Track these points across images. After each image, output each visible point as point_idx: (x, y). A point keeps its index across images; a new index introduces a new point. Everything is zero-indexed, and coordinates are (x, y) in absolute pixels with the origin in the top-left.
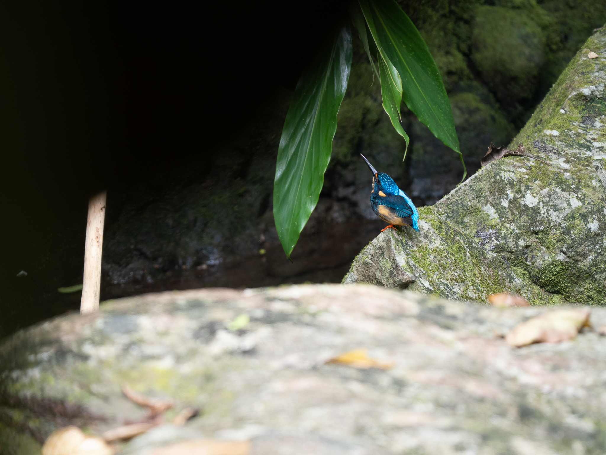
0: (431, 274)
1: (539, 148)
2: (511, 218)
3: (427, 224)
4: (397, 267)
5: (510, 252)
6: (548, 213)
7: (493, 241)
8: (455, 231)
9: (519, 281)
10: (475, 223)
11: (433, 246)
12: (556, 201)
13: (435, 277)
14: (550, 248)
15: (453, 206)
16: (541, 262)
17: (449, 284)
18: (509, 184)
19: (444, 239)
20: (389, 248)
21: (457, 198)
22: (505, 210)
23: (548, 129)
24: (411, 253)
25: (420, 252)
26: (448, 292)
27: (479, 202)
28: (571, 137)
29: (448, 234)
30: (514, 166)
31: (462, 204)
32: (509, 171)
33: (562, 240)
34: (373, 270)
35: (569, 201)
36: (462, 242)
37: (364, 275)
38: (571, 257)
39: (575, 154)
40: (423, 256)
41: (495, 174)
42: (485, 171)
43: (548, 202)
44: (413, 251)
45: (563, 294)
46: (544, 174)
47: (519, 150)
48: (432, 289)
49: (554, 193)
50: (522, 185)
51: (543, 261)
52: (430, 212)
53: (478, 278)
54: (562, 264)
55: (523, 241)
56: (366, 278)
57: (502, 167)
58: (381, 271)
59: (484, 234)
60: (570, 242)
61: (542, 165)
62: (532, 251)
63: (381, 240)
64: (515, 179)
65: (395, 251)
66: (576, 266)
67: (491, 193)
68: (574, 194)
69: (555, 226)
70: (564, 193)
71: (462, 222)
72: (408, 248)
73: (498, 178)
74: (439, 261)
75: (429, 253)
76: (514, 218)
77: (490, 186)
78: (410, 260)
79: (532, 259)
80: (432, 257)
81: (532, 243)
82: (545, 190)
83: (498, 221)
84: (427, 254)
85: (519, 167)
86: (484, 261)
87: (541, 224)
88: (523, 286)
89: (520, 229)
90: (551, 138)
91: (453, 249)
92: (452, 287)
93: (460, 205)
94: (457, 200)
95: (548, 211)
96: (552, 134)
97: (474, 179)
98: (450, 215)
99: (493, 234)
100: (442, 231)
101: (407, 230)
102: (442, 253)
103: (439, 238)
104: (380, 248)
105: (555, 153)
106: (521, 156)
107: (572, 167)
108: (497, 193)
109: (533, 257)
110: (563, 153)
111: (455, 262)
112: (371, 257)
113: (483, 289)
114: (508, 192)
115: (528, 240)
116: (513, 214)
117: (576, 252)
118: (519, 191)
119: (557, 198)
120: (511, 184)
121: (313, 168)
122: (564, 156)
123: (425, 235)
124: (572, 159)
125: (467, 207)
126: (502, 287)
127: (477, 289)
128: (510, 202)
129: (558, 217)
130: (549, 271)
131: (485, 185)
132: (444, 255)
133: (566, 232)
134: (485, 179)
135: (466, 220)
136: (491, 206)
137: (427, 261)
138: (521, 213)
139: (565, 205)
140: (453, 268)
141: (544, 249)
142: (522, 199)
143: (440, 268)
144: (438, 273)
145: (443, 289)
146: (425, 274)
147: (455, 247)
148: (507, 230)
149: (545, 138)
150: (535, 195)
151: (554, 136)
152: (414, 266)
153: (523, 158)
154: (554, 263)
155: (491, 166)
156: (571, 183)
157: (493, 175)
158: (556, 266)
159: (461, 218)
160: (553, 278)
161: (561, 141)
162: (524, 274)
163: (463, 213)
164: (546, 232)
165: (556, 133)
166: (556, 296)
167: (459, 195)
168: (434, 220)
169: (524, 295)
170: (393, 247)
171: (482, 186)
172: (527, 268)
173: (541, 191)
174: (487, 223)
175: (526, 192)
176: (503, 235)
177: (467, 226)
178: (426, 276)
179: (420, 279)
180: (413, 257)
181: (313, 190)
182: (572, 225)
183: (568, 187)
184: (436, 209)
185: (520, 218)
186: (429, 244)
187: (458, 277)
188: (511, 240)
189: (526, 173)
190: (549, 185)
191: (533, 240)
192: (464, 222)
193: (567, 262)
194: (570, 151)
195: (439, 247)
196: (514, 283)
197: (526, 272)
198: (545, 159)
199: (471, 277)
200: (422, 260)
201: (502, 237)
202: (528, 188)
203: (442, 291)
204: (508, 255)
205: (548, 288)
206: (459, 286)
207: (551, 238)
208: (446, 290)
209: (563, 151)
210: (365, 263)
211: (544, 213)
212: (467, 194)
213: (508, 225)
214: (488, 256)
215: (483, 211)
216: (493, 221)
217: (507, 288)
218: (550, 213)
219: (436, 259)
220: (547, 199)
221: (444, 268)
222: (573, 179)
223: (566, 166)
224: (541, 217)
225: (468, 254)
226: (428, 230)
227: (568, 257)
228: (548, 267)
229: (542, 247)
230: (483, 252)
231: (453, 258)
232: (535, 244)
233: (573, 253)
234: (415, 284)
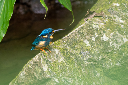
0: (59, 74)
1: (110, 13)
2: (96, 46)
3: (58, 51)
4: (43, 71)
5: (95, 61)
6: (113, 44)
7: (88, 56)
8: (70, 53)
9: (98, 75)
10: (80, 48)
11: (60, 61)
12: (117, 39)
13: (60, 76)
14: (113, 60)
15: (70, 40)
16: (109, 66)
17: (67, 79)
18: (96, 30)
19: (65, 57)
20: (40, 62)
21: (72, 36)
22: (93, 42)
23: (115, 3)
24: (50, 65)
25: (54, 64)
26: (66, 83)
27: (82, 39)
28: (125, 7)
29: (67, 55)
30: (99, 22)
31: (74, 39)
32: (96, 24)
33: (119, 56)
34: (33, 71)
35: (123, 39)
36: (73, 58)
37: (28, 73)
38: (123, 64)
39: (126, 16)
40: (55, 66)
41: (90, 25)
42: (85, 24)
43: (113, 39)
44: (51, 64)
45: (118, 80)
46: (112, 26)
47: (101, 14)
48: (59, 83)
49: (116, 35)
50: (102, 31)
51: (110, 66)
52: (60, 44)
53: (80, 75)
54: (118, 68)
55: (101, 56)
56: (29, 74)
57: (93, 23)
58: (36, 72)
59: (84, 53)
60: (123, 58)
61: (111, 21)
62: (105, 61)
63: (37, 58)
64: (99, 28)
65: (42, 64)
66: (125, 68)
67: (87, 34)
68: (125, 35)
69: (116, 50)
70: (120, 35)
71: (74, 47)
72: (49, 62)
73: (91, 27)
74: (63, 68)
75: (58, 64)
76: (97, 46)
77: (87, 31)
78: (49, 68)
79: (105, 65)
80: (59, 66)
81: (105, 57)
82: (112, 33)
83: (90, 47)
84: (57, 65)
85: (101, 22)
86: (83, 66)
87: (110, 49)
88: (100, 77)
89: (100, 51)
90: (116, 8)
91: (69, 62)
92: (68, 80)
93: (73, 40)
94: (72, 37)
95: (113, 43)
96: (116, 5)
97: (80, 28)
98: (69, 44)
99: (88, 53)
100: (65, 54)
101: (49, 54)
102: (64, 64)
103: (63, 57)
104: (36, 62)
105: (117, 15)
106: (102, 17)
107: (125, 22)
108: (90, 35)
109: (105, 64)
110: (121, 15)
111: (70, 68)
112: (32, 66)
113: (82, 80)
114: (95, 34)
115: (103, 56)
116: (97, 44)
117: (125, 62)
118: (100, 34)
119: (118, 38)
120: (97, 30)
121: (5, 17)
122: (121, 17)
123: (57, 56)
124: (125, 18)
125: (76, 41)
126: (91, 78)
127: (80, 80)
128: (96, 39)
129: (118, 46)
130: (112, 70)
131: (85, 31)
132: (65, 65)
133: (121, 53)
134: (85, 28)
135: (76, 46)
136: (87, 40)
137: (57, 68)
138: (101, 44)
139: (121, 41)
140: (69, 71)
141: (111, 60)
142: (102, 37)
143: (63, 71)
144: (62, 74)
145: (64, 82)
146: (56, 75)
147: (70, 61)
148: (94, 52)
149: (113, 7)
150: (107, 36)
151: (117, 7)
152: (51, 71)
153: (102, 18)
154: (115, 67)
155: (88, 22)
156: (124, 30)
157: (89, 26)
158: (116, 68)
159: (73, 45)
160: (114, 73)
161: (120, 9)
162: (101, 71)
163: (74, 43)
164: (112, 53)
165: (118, 5)
166: (115, 81)
167: (73, 35)
168: (61, 48)
169: (101, 81)
170: (42, 62)
171: (84, 31)
172: (103, 68)
173: (110, 34)
174: (85, 48)
175: (103, 34)
176: (92, 54)
177: (76, 49)
178: (56, 76)
179: (54, 78)
180: (51, 67)
181: (4, 27)
182: (124, 50)
183: (123, 32)
184: (62, 41)
185: (100, 46)
186: (58, 60)
187: (71, 76)
188: (96, 56)
189: (104, 25)
190: (114, 31)
191: (106, 56)
192: (75, 47)
193: (121, 67)
194: (124, 14)
195: (63, 61)
196: (97, 76)
197: (102, 70)
198: (113, 18)
199: (77, 75)
200: (55, 68)
201: (92, 55)
202: (104, 32)
203: (63, 83)
204: (94, 63)
205: (112, 77)
206: (71, 79)
207: (114, 56)
208: (65, 82)
209: (121, 14)
210: (29, 68)
211: (111, 44)
212: (77, 35)
213: (95, 49)
214: (85, 63)
215: (84, 42)
216: (88, 47)
217: (93, 78)
218: (114, 44)
219: (61, 67)
220: (113, 37)
221: (65, 72)
222: (125, 28)
223: (122, 22)
224: (110, 46)
225: (76, 64)
226: (58, 53)
227: (121, 64)
228: (112, 68)
229: (110, 59)
230: (83, 62)
231: (69, 66)
232: (106, 58)
233: (124, 63)
234: (51, 80)
